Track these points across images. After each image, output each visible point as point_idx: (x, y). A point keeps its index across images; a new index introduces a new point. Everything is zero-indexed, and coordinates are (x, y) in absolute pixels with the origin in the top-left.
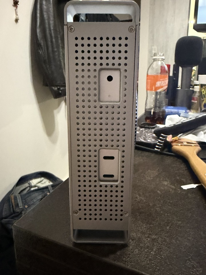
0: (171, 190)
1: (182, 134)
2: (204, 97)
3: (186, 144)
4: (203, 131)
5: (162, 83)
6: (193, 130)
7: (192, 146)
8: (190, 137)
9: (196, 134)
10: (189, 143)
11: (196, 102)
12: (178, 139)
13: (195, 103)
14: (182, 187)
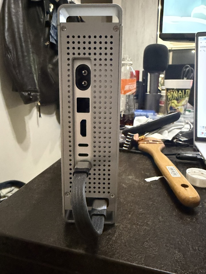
0: (135, 183)
1: (148, 133)
2: (170, 100)
3: (151, 142)
4: (167, 130)
5: (131, 87)
6: (159, 130)
7: (156, 143)
8: (156, 136)
9: (160, 133)
10: (155, 141)
11: (163, 105)
12: (145, 138)
13: (162, 107)
14: (145, 179)
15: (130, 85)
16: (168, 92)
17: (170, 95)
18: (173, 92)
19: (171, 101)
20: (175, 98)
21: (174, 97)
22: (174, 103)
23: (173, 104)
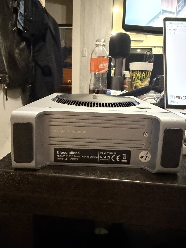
2: (135, 81)
13: (127, 87)
16: (133, 74)
17: (135, 76)
20: (139, 79)
22: (138, 83)
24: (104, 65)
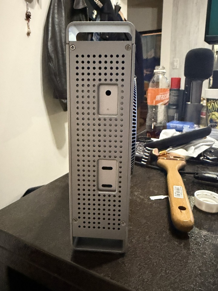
1: (171, 148)
4: (194, 146)
6: (185, 145)
11: (205, 117)
15: (162, 95)
16: (208, 103)
17: (210, 106)
18: (214, 103)
19: (211, 113)
20: (216, 110)
21: (214, 109)
22: (214, 115)
23: (213, 117)
24: (162, 97)
